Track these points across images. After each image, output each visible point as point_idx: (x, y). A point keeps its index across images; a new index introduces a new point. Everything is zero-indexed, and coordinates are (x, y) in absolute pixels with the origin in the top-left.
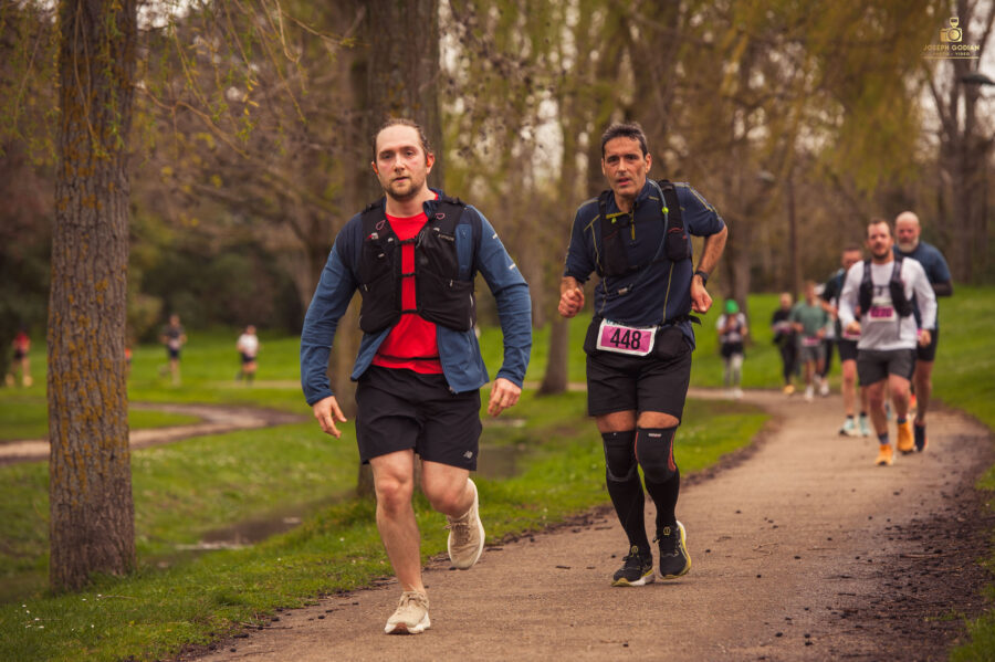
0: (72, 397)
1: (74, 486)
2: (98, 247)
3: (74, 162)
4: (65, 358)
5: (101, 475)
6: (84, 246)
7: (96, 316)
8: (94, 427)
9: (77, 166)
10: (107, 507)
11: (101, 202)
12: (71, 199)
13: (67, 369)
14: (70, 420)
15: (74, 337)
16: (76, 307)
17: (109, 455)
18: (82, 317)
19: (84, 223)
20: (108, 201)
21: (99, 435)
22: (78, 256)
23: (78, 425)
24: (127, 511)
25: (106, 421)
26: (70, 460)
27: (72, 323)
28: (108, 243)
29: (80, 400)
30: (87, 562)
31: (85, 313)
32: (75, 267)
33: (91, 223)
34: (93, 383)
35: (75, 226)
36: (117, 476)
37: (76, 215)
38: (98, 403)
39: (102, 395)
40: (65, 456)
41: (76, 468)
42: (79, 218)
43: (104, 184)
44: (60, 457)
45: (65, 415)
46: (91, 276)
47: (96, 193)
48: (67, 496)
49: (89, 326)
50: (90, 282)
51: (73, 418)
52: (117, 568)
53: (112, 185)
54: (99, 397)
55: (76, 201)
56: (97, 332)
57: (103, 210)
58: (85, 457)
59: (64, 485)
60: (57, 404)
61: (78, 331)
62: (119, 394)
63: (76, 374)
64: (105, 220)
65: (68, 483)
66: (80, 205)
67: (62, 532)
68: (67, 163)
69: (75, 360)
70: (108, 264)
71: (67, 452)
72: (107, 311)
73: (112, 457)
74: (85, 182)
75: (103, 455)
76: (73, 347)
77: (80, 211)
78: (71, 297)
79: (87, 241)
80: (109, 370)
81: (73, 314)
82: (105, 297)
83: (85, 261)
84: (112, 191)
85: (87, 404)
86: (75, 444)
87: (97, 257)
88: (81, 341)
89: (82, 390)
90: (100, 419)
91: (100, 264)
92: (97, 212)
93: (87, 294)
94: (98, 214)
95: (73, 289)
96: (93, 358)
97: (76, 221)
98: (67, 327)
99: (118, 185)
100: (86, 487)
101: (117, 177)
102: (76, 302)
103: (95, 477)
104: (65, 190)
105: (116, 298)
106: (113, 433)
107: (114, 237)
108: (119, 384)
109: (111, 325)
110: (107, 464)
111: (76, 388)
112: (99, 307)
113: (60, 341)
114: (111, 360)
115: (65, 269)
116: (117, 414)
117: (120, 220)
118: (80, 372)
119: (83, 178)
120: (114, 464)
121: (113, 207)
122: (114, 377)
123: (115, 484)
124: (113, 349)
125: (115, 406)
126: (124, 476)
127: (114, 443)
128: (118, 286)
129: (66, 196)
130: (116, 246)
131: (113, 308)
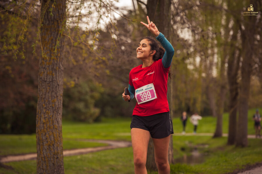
0: (44, 138)
1: (44, 167)
2: (53, 88)
4: (42, 125)
5: (53, 164)
6: (48, 88)
7: (52, 111)
8: (51, 148)
9: (46, 62)
11: (54, 73)
12: (44, 72)
13: (42, 128)
14: (43, 145)
15: (45, 118)
16: (45, 108)
18: (47, 111)
19: (48, 80)
20: (56, 73)
21: (53, 151)
22: (46, 91)
23: (46, 147)
25: (55, 146)
26: (43, 159)
27: (44, 113)
28: (56, 87)
29: (47, 139)
31: (48, 110)
32: (45, 95)
33: (51, 80)
34: (51, 133)
35: (45, 81)
36: (59, 164)
37: (46, 78)
38: (53, 140)
40: (42, 157)
41: (45, 161)
42: (47, 79)
43: (55, 68)
44: (40, 158)
45: (42, 144)
46: (50, 98)
47: (52, 70)
48: (42, 171)
49: (50, 114)
50: (50, 99)
51: (44, 145)
53: (57, 67)
54: (53, 138)
55: (46, 73)
56: (52, 116)
57: (54, 76)
58: (48, 158)
59: (41, 167)
60: (39, 140)
61: (46, 116)
62: (60, 137)
63: (45, 130)
64: (55, 79)
65: (43, 167)
66: (47, 75)
68: (43, 61)
69: (45, 125)
70: (56, 94)
71: (42, 156)
72: (55, 109)
73: (57, 158)
74: (49, 67)
75: (54, 157)
76: (44, 121)
77: (47, 76)
78: (44, 105)
79: (49, 86)
80: (56, 129)
81: (44, 110)
82: (55, 104)
83: (49, 93)
84: (57, 69)
85: (49, 140)
86: (45, 153)
87: (53, 91)
88: (47, 119)
89: (47, 135)
90: (53, 145)
91: (53, 94)
92: (53, 77)
93: (49, 104)
94: (53, 78)
95: (45, 102)
96: (51, 125)
97: (46, 80)
98: (42, 115)
99: (59, 68)
100: (48, 168)
101: (59, 65)
102: (45, 106)
103: (51, 164)
104: (42, 69)
105: (58, 105)
106: (58, 150)
107: (58, 85)
108: (59, 133)
109: (57, 114)
110: (55, 160)
111: (45, 135)
112: (53, 108)
113: (40, 119)
114: (57, 125)
115: (42, 95)
116: (59, 143)
117: (60, 79)
118: (47, 129)
119: (48, 65)
120: (58, 160)
121: (58, 75)
122: (58, 131)
123: (58, 167)
124: (58, 122)
125: (58, 141)
126: (61, 164)
127: (58, 153)
128: (59, 102)
129: (42, 71)
130: (59, 88)
131: (58, 108)
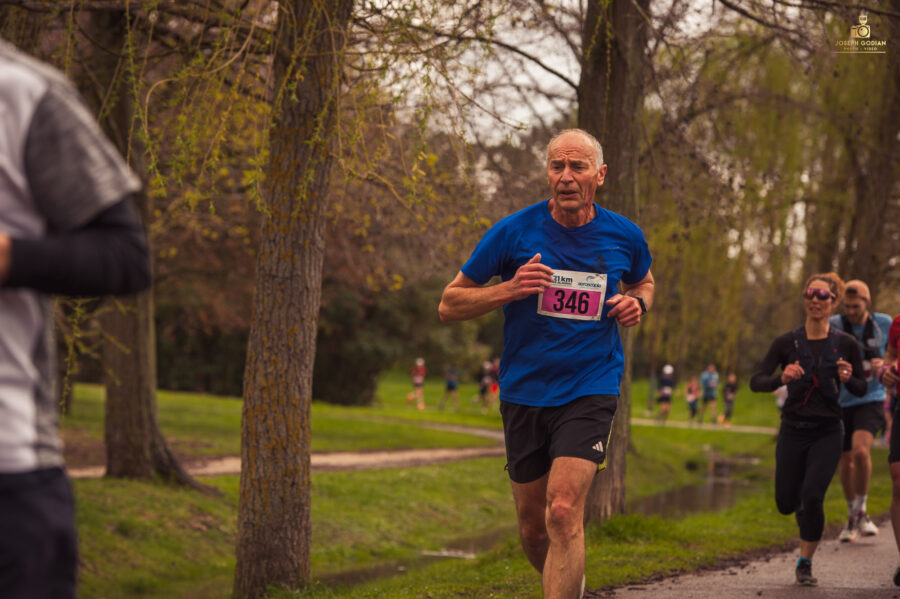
0: (260, 428)
1: (258, 507)
2: (292, 295)
3: (276, 220)
4: (257, 393)
5: (282, 499)
6: (279, 294)
7: (286, 357)
8: (279, 456)
9: (278, 224)
10: (286, 528)
11: (297, 257)
12: (271, 252)
13: (258, 403)
14: (257, 448)
15: (266, 375)
16: (270, 349)
17: (290, 481)
18: (273, 357)
19: (280, 274)
20: (303, 256)
21: (282, 464)
22: (274, 303)
23: (265, 453)
24: (303, 533)
25: (289, 451)
26: (256, 483)
27: (265, 362)
28: (301, 293)
29: (268, 431)
30: (266, 576)
31: (276, 354)
32: (271, 313)
33: (287, 275)
34: (280, 417)
35: (274, 277)
36: (297, 500)
37: (275, 267)
38: (283, 435)
39: (287, 429)
40: (252, 480)
41: (260, 491)
42: (277, 270)
43: (301, 242)
44: (248, 480)
45: (254, 443)
46: (284, 322)
47: (293, 248)
48: (252, 516)
49: (280, 365)
50: (283, 326)
51: (261, 446)
52: (291, 583)
53: (307, 242)
54: (284, 429)
55: (276, 255)
56: (286, 371)
57: (298, 264)
58: (269, 482)
59: (250, 506)
60: (248, 433)
61: (269, 370)
62: (303, 429)
63: (266, 407)
64: (300, 273)
65: (253, 504)
66: (279, 259)
67: (245, 547)
68: (270, 222)
69: (265, 395)
70: (299, 311)
71: (253, 476)
72: (296, 354)
73: (293, 484)
74: (284, 238)
75: (285, 482)
76: (264, 383)
77: (278, 263)
78: (265, 339)
79: (283, 291)
80: (295, 406)
81: (266, 354)
82: (295, 341)
83: (280, 308)
84: (307, 247)
85: (274, 436)
86: (261, 470)
87: (291, 305)
88: (271, 378)
89: (270, 422)
90: (285, 449)
91: (292, 310)
92: (293, 265)
93: (280, 338)
94: (294, 267)
95: (268, 332)
96: (281, 394)
97: (274, 272)
98: (260, 365)
99: (313, 242)
100: (269, 509)
101: (313, 234)
102: (268, 345)
103: (277, 501)
104: (267, 244)
105: (305, 342)
106: (296, 462)
107: (307, 288)
108: (303, 419)
109: (300, 366)
110: (288, 490)
111: (265, 420)
112: (289, 349)
113: (254, 377)
114: (298, 396)
115: (262, 314)
116: (299, 445)
117: (313, 273)
118: (270, 406)
119: (283, 234)
120: (295, 489)
121: (308, 262)
122: (299, 411)
123: (294, 508)
124: (299, 387)
125: (298, 438)
126: (303, 501)
127: (296, 471)
128: (307, 333)
129: (267, 250)
130: (308, 297)
131: (302, 351)
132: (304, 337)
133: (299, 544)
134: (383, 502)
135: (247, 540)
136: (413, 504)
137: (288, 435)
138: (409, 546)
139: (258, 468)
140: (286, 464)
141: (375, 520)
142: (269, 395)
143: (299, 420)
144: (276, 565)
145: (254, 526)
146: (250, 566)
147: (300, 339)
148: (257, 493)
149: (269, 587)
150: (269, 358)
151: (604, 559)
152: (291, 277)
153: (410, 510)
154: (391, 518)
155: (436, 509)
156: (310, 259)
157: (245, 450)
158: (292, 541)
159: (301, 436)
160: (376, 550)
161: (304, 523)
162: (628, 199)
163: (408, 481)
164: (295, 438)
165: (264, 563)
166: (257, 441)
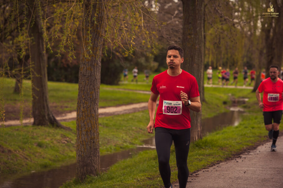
0: (82, 125)
1: (82, 150)
2: (91, 81)
4: (81, 113)
5: (90, 147)
6: (87, 81)
7: (90, 101)
8: (89, 133)
9: (86, 58)
10: (92, 157)
11: (92, 69)
13: (81, 116)
14: (82, 131)
15: (84, 107)
16: (84, 99)
18: (86, 102)
19: (87, 75)
20: (94, 68)
22: (85, 84)
23: (84, 132)
24: (97, 157)
25: (92, 132)
26: (82, 142)
28: (94, 80)
29: (85, 125)
30: (86, 172)
31: (87, 100)
32: (84, 87)
33: (89, 75)
34: (88, 121)
35: (85, 76)
36: (95, 147)
37: (85, 72)
41: (83, 145)
42: (86, 73)
43: (93, 64)
44: (79, 142)
45: (81, 129)
47: (91, 66)
48: (81, 153)
49: (88, 104)
50: (88, 91)
51: (83, 130)
52: (94, 174)
53: (95, 64)
54: (90, 125)
55: (85, 68)
56: (90, 106)
57: (93, 71)
58: (86, 142)
59: (80, 150)
60: (79, 126)
61: (85, 106)
62: (96, 124)
64: (93, 74)
65: (81, 149)
66: (86, 70)
67: (79, 163)
68: (83, 58)
69: (83, 114)
70: (94, 86)
71: (81, 140)
72: (93, 100)
73: (94, 142)
74: (88, 63)
75: (91, 141)
76: (83, 110)
77: (86, 71)
78: (83, 96)
79: (88, 80)
80: (93, 117)
81: (83, 101)
83: (87, 86)
84: (95, 65)
85: (87, 127)
86: (83, 138)
87: (91, 84)
88: (85, 109)
89: (85, 122)
90: (90, 131)
91: (91, 86)
92: (91, 72)
93: (88, 95)
95: (84, 94)
96: (89, 113)
97: (85, 74)
98: (82, 104)
99: (97, 64)
100: (86, 150)
101: (97, 61)
102: (84, 98)
103: (89, 148)
104: (82, 65)
105: (96, 96)
106: (94, 135)
107: (96, 79)
108: (96, 121)
109: (94, 104)
110: (92, 144)
111: (84, 122)
112: (91, 99)
113: (80, 108)
114: (94, 114)
115: (82, 88)
116: (95, 130)
117: (98, 74)
118: (85, 117)
119: (87, 62)
120: (94, 144)
121: (96, 70)
122: (95, 119)
123: (94, 150)
124: (95, 111)
125: (95, 127)
126: (97, 147)
127: (94, 138)
128: (96, 93)
129: (83, 67)
130: (96, 82)
131: (95, 99)
132: (96, 95)
133: (96, 161)
134: (124, 128)
135: (79, 161)
136: (134, 128)
137: (91, 127)
138: (133, 144)
139: (82, 137)
140: (91, 136)
141: (121, 135)
142: (85, 114)
143: (95, 121)
144: (89, 168)
145: (81, 156)
146: (81, 169)
147: (94, 95)
148: (82, 145)
149: (87, 176)
150: (85, 102)
151: (195, 157)
152: (91, 75)
153: (133, 130)
154: (126, 134)
155: (141, 129)
156: (97, 69)
157: (78, 131)
158: (94, 160)
159: (96, 127)
160: (122, 146)
161: (97, 154)
162: (200, 36)
163: (132, 119)
164: (94, 127)
165: (85, 168)
166: (82, 129)
